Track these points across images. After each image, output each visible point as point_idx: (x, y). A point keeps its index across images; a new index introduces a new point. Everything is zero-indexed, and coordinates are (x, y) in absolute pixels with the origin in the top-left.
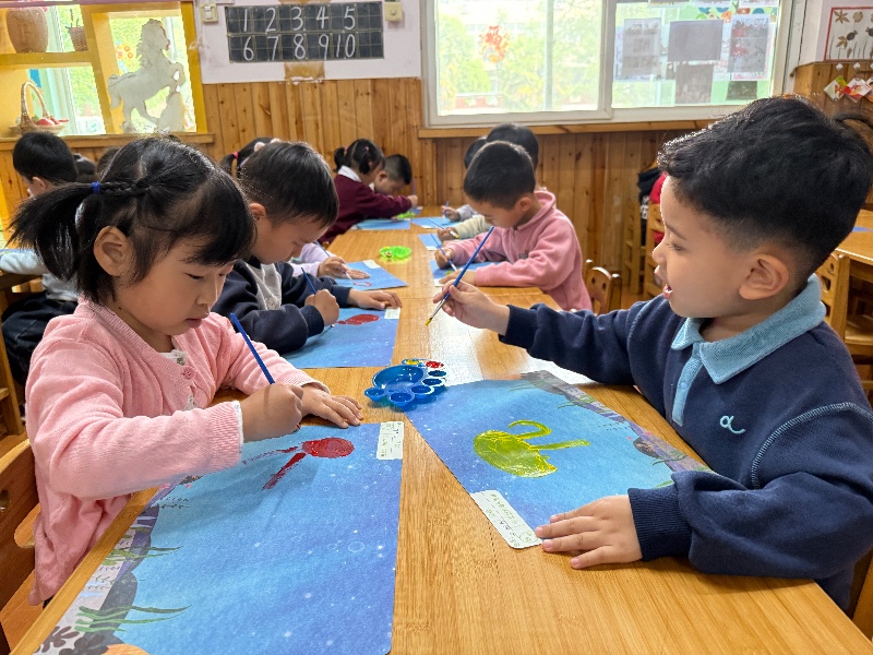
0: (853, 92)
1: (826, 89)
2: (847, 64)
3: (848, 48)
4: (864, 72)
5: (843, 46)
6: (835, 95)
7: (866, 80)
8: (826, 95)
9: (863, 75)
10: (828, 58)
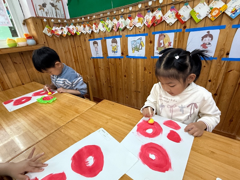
0: (56, 33)
1: (44, 32)
2: (48, 19)
3: (45, 11)
4: (57, 24)
5: (42, 10)
6: (49, 34)
7: (59, 28)
8: (45, 35)
9: (57, 25)
10: (37, 16)
